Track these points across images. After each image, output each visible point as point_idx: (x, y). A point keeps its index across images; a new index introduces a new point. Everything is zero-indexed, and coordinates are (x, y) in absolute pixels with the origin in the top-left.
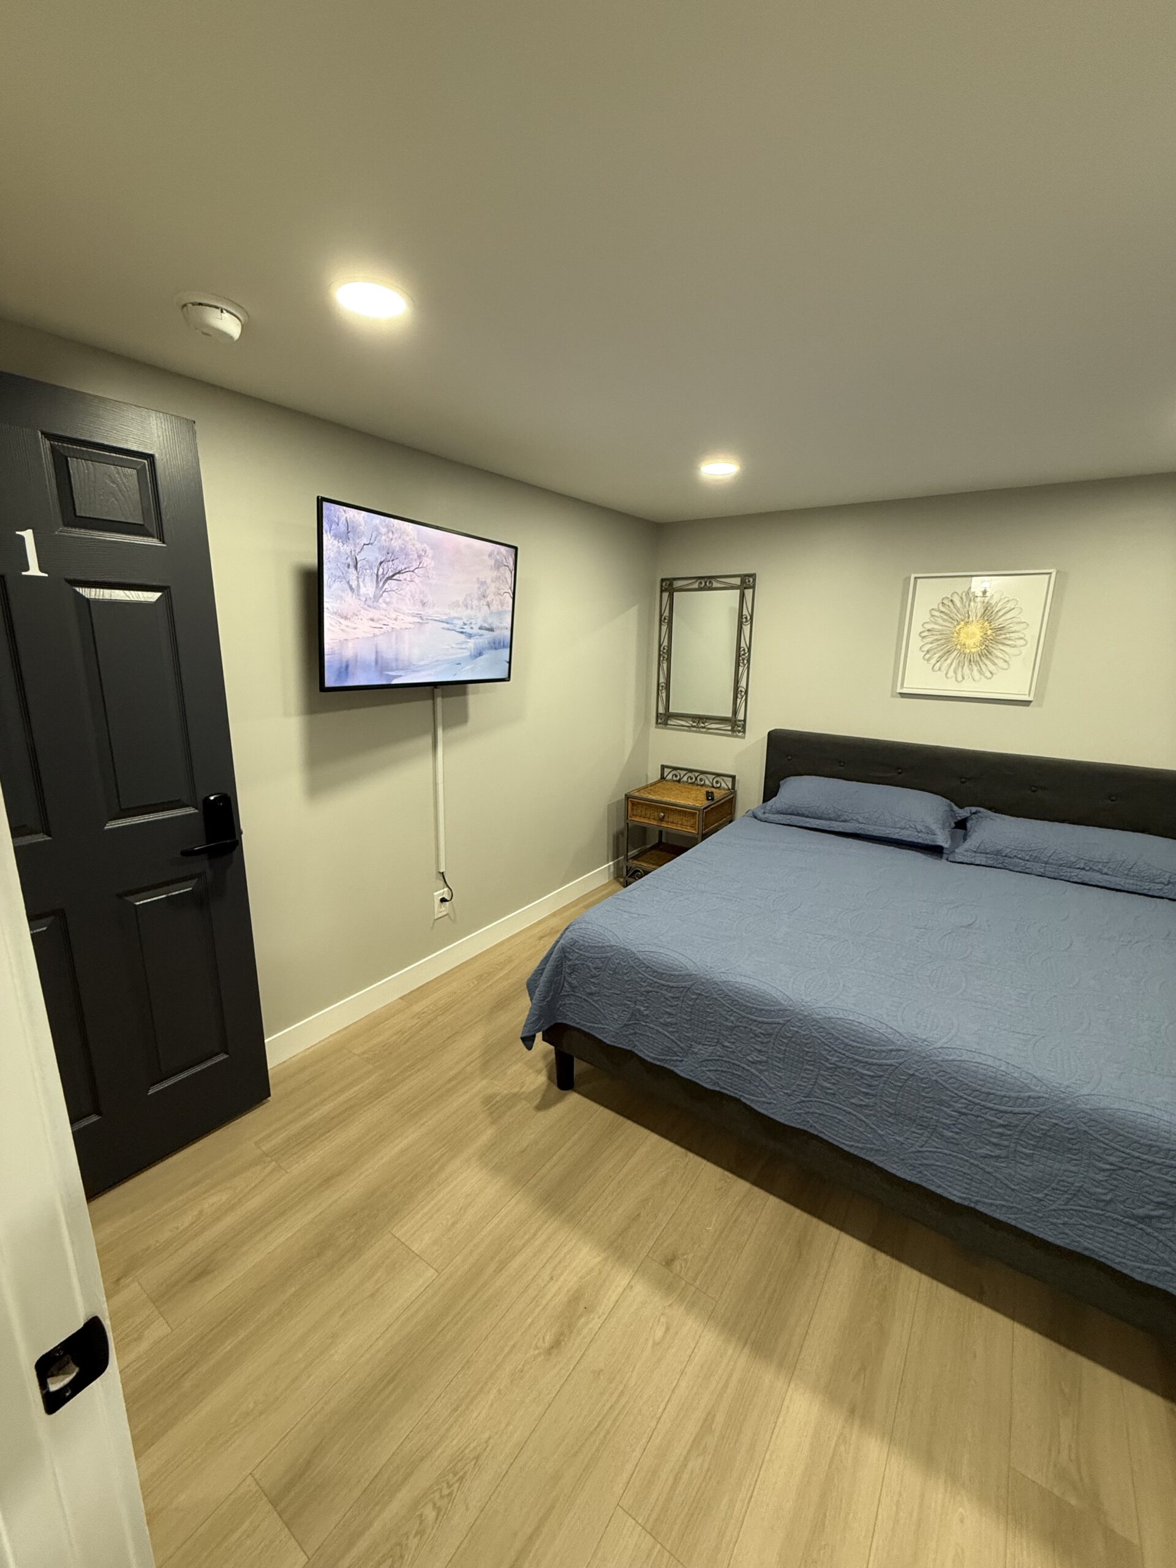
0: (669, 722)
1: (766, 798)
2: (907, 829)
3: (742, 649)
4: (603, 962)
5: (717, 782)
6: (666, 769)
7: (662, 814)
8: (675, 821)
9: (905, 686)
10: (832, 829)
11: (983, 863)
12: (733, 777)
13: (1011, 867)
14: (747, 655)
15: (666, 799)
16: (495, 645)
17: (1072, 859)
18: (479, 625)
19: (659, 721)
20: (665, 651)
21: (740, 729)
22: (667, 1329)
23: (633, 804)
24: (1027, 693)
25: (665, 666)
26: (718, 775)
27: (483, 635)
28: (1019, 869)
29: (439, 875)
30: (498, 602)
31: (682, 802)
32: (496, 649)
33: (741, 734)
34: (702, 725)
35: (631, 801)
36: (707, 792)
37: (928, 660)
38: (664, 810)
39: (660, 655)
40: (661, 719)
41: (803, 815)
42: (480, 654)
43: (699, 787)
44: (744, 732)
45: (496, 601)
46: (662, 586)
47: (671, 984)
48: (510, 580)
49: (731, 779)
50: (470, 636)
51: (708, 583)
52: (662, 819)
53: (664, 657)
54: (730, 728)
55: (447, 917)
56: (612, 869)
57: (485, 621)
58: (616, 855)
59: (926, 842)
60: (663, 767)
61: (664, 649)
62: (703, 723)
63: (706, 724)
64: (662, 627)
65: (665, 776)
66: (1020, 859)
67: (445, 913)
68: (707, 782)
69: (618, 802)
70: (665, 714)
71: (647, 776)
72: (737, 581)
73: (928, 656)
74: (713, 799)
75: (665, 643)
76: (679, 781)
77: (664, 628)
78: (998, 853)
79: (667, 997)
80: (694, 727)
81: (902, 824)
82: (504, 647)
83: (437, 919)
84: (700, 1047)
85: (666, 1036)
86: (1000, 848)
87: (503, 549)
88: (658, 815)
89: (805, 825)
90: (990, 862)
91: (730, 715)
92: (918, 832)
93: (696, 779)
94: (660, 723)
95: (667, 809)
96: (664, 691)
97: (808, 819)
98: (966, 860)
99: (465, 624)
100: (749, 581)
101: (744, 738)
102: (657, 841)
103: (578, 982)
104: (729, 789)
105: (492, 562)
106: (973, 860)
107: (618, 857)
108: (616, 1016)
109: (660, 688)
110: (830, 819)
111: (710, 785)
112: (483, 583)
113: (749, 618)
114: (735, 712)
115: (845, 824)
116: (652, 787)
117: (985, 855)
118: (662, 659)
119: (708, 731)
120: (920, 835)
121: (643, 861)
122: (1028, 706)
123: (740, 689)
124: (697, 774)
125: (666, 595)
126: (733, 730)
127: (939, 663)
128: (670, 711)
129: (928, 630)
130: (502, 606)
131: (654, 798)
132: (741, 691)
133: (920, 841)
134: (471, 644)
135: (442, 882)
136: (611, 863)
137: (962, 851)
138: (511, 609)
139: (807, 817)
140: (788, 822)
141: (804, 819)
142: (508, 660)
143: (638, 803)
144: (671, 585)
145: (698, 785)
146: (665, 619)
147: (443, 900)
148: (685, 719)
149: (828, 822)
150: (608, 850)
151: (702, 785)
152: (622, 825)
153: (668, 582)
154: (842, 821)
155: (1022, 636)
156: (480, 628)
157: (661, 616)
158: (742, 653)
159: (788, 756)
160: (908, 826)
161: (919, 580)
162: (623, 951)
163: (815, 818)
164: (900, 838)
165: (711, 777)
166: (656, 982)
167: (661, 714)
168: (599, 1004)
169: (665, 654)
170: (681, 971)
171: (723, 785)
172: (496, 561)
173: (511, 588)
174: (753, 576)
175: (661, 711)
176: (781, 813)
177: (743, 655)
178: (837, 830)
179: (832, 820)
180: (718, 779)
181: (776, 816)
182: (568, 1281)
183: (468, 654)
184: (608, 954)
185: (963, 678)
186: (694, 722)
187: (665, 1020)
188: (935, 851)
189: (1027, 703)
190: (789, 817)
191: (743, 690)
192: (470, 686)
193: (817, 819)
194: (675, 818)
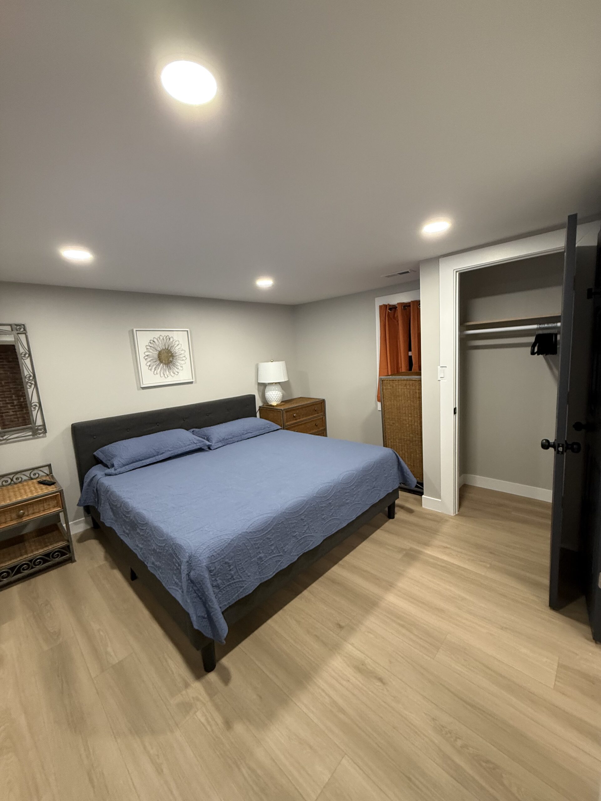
3: (27, 376)
5: (35, 474)
7: (22, 512)
8: (36, 511)
9: (144, 384)
11: (222, 445)
12: (49, 466)
13: (229, 443)
14: (33, 379)
15: (16, 499)
17: (243, 432)
21: (41, 431)
24: (191, 378)
26: (33, 469)
28: (231, 442)
33: (42, 435)
37: (151, 370)
38: (20, 508)
41: (139, 461)
44: (45, 432)
49: (46, 468)
52: (22, 516)
54: (30, 433)
59: (200, 447)
66: (230, 438)
68: (25, 478)
73: (150, 368)
78: (224, 439)
81: (188, 443)
86: (223, 437)
88: (17, 514)
89: (143, 465)
90: (224, 444)
92: (196, 444)
93: (12, 479)
95: (27, 505)
97: (143, 461)
98: (218, 446)
100: (21, 329)
101: (46, 437)
104: (48, 475)
110: (154, 456)
111: (29, 478)
113: (27, 354)
114: (32, 421)
115: (163, 455)
117: (220, 442)
119: (10, 441)
122: (192, 383)
124: (11, 476)
126: (35, 434)
127: (156, 371)
129: (148, 356)
132: (36, 405)
133: (198, 447)
137: (215, 444)
141: (141, 462)
145: (19, 483)
149: (154, 458)
151: (23, 481)
154: (161, 454)
155: (184, 356)
158: (28, 378)
160: (190, 443)
161: (137, 332)
163: (146, 459)
168: (238, 578)
170: (270, 520)
171: (41, 474)
174: (22, 325)
176: (126, 465)
177: (30, 380)
178: (161, 459)
179: (156, 456)
180: (35, 471)
181: (124, 468)
184: (234, 545)
185: (167, 376)
187: (271, 550)
188: (200, 450)
189: (191, 383)
190: (132, 465)
193: (148, 459)
194: (36, 508)
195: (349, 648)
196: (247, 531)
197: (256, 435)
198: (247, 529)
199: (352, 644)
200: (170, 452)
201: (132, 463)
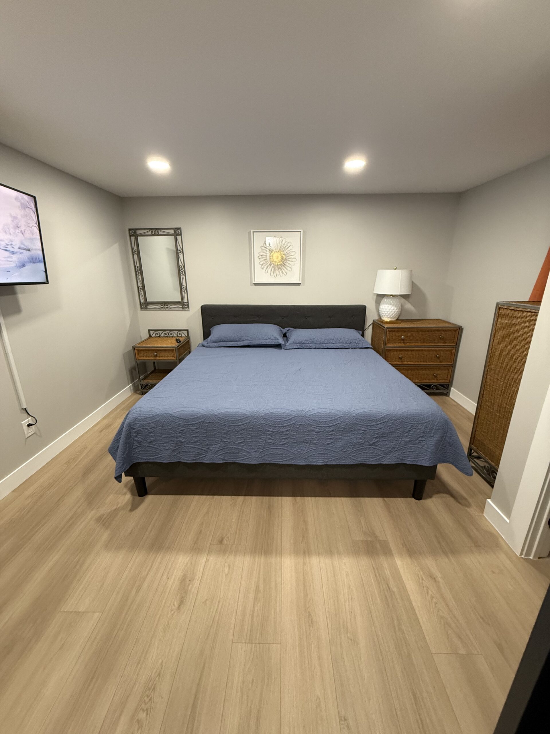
0: (148, 307)
1: (205, 338)
2: (268, 340)
3: (180, 267)
4: (155, 424)
5: (180, 334)
6: (151, 332)
7: (156, 353)
9: (256, 280)
10: (239, 345)
11: (297, 348)
12: (187, 330)
13: (305, 347)
14: (183, 269)
15: (156, 345)
16: (33, 260)
17: (324, 340)
18: (18, 246)
19: (142, 307)
20: (139, 269)
21: (186, 306)
22: (229, 567)
23: (138, 351)
24: (299, 280)
25: (140, 277)
26: (180, 330)
27: (22, 253)
28: (308, 347)
29: (23, 410)
30: (29, 232)
31: (165, 345)
32: (34, 263)
33: (187, 309)
34: (166, 306)
35: (137, 350)
36: (176, 339)
37: (263, 268)
38: (157, 351)
39: (136, 272)
40: (143, 306)
41: (225, 341)
42: (23, 266)
43: (171, 338)
44: (188, 308)
45: (28, 231)
46: (130, 233)
47: (194, 423)
48: (35, 218)
49: (186, 331)
50: (13, 253)
51: (156, 232)
52: (156, 356)
53: (138, 273)
54: (181, 307)
55: (34, 435)
56: (132, 388)
57: (22, 244)
58: (132, 380)
59: (275, 344)
60: (149, 331)
61: (138, 268)
62: (167, 306)
63: (168, 306)
64: (134, 256)
65: (151, 335)
66: (308, 343)
67: (33, 433)
68: (175, 335)
69: (129, 352)
70: (145, 303)
71: (141, 337)
72: (172, 231)
73: (262, 267)
74: (180, 342)
75: (138, 265)
76: (159, 336)
77: (136, 256)
78: (300, 343)
79: (193, 429)
80: (162, 308)
81: (266, 338)
82: (39, 261)
83: (28, 437)
84: (213, 446)
85: (195, 448)
86: (301, 341)
87: (25, 196)
88: (154, 355)
89: (227, 346)
91: (180, 300)
93: (168, 334)
94: (143, 308)
95: (158, 350)
96: (142, 291)
97: (228, 343)
98: (291, 348)
99: (8, 245)
100: (178, 232)
101: (189, 311)
102: (153, 369)
103: (142, 439)
104: (186, 337)
105: (19, 204)
106: (293, 347)
107: (133, 381)
108: (167, 448)
109: (140, 289)
110: (237, 341)
111: (176, 336)
112: (15, 218)
113: (181, 251)
114: (182, 299)
116: (146, 342)
117: (296, 345)
118: (137, 273)
119: (170, 309)
120: (273, 341)
121: (149, 380)
123: (183, 287)
124: (168, 332)
125: (133, 238)
126: (183, 308)
127: (267, 270)
128: (148, 301)
129: (261, 255)
130: (33, 234)
131: (149, 346)
132: (184, 288)
133: (273, 343)
134: (15, 258)
135: (26, 415)
136: (131, 385)
137: (288, 345)
138: (39, 237)
139: (227, 342)
140: (219, 346)
141: (226, 343)
142: (44, 270)
143: (141, 350)
144: (135, 232)
145: (170, 337)
146: (135, 251)
147: (29, 425)
148: (156, 304)
149: (236, 343)
150: (128, 379)
151: (172, 337)
152: (134, 363)
153: (133, 231)
154: (242, 341)
155: (294, 257)
156: (19, 248)
157: (132, 250)
158: (181, 268)
159: (212, 316)
160: (268, 338)
161: (255, 233)
162: (165, 415)
164: (266, 344)
165: (176, 332)
166: (186, 424)
167: (143, 303)
168: (156, 446)
169: (139, 271)
170: (197, 415)
171: (183, 335)
172: (22, 204)
173: (36, 223)
174: (180, 229)
175: (142, 301)
177: (182, 269)
178: (241, 345)
179: (238, 341)
180: (180, 332)
181: (213, 344)
182: (177, 574)
183: (15, 265)
184: (157, 419)
185: (277, 276)
186: (162, 305)
187: (194, 441)
188: (278, 346)
189: (299, 284)
190: (219, 343)
191: (185, 287)
192: (17, 287)
193: (231, 342)
194: (164, 354)
195: (202, 559)
196: (173, 414)
197: (338, 347)
198: (173, 413)
199: (207, 560)
200: (248, 341)
201: (219, 342)
